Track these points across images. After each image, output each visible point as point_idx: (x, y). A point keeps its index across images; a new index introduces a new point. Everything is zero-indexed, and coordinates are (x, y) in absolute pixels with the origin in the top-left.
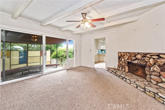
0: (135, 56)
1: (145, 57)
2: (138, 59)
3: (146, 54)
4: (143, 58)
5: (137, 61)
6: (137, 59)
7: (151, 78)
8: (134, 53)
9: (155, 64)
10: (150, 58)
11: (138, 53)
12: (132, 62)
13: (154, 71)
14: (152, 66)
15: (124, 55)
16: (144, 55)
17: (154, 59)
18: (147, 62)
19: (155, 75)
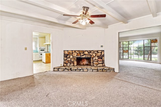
0: (83, 53)
1: (91, 53)
2: (86, 55)
3: (91, 51)
4: (89, 54)
5: (85, 56)
6: (84, 54)
7: (93, 64)
8: (83, 51)
9: (95, 56)
10: (93, 53)
11: (86, 51)
12: (81, 57)
13: (95, 59)
14: (94, 57)
15: (72, 53)
16: (90, 52)
17: (95, 53)
18: (91, 55)
19: (96, 62)
